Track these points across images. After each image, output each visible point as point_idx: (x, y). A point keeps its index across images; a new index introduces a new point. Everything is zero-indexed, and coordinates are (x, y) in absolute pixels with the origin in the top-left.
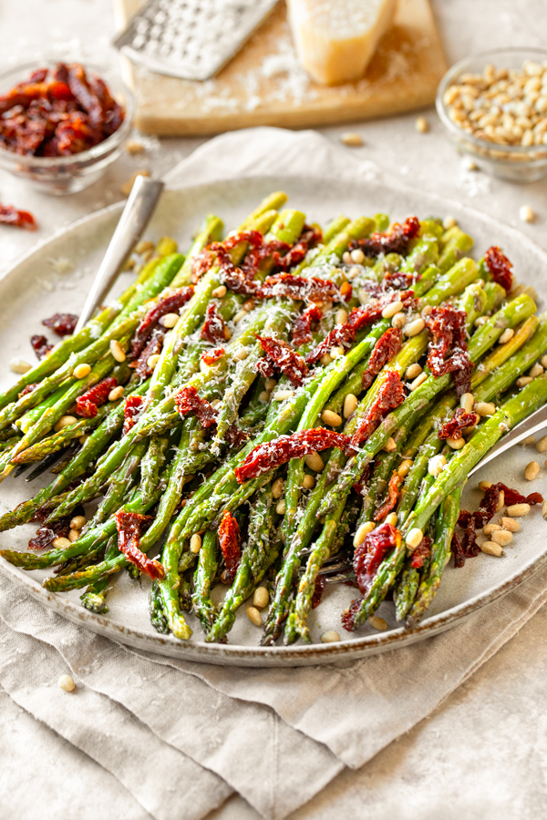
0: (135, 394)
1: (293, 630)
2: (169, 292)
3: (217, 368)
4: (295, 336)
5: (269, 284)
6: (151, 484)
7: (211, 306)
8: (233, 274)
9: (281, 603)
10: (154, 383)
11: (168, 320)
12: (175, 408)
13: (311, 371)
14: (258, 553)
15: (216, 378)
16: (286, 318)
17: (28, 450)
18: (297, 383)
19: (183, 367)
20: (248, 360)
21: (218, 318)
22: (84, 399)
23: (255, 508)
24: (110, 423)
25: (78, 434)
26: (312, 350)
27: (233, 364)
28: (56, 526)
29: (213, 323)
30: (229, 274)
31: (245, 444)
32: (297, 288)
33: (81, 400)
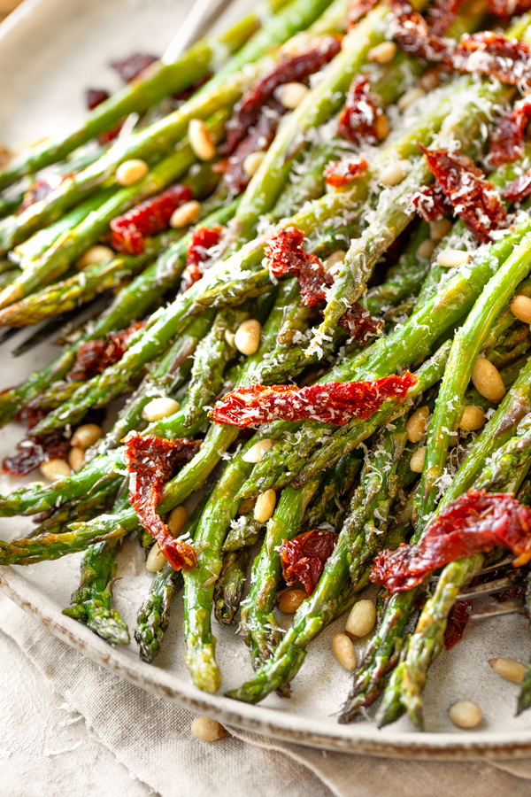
0: (210, 223)
1: (398, 697)
2: (300, 45)
3: (348, 195)
4: (495, 147)
5: (465, 49)
6: (205, 390)
7: (360, 79)
8: (409, 25)
9: (388, 638)
10: (246, 206)
11: (290, 93)
12: (264, 262)
13: (510, 217)
14: (363, 543)
15: (345, 212)
16: (482, 116)
17: (15, 308)
18: (482, 237)
19: (298, 184)
20: (401, 188)
21: (369, 102)
22: (125, 224)
23: (372, 458)
24: (163, 269)
25: (108, 283)
26: (517, 177)
27: (376, 190)
28: (49, 439)
29: (358, 111)
30: (401, 23)
31: (373, 341)
32: (510, 62)
33: (120, 225)
